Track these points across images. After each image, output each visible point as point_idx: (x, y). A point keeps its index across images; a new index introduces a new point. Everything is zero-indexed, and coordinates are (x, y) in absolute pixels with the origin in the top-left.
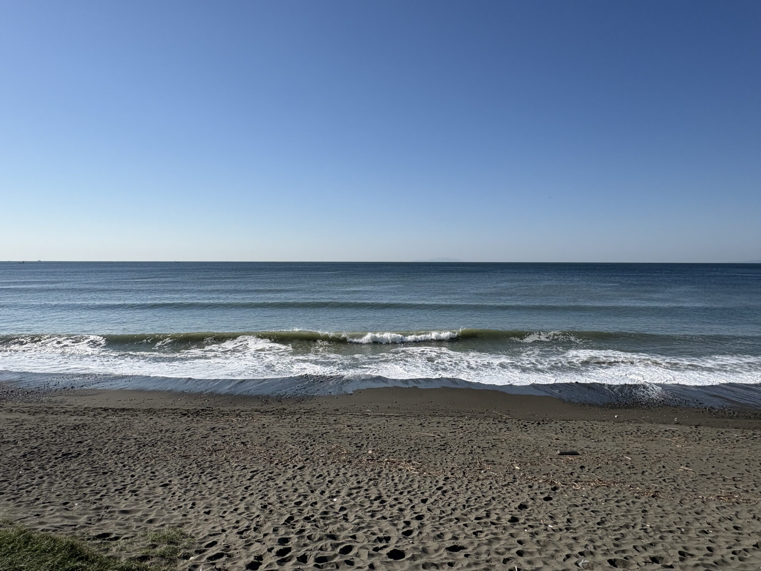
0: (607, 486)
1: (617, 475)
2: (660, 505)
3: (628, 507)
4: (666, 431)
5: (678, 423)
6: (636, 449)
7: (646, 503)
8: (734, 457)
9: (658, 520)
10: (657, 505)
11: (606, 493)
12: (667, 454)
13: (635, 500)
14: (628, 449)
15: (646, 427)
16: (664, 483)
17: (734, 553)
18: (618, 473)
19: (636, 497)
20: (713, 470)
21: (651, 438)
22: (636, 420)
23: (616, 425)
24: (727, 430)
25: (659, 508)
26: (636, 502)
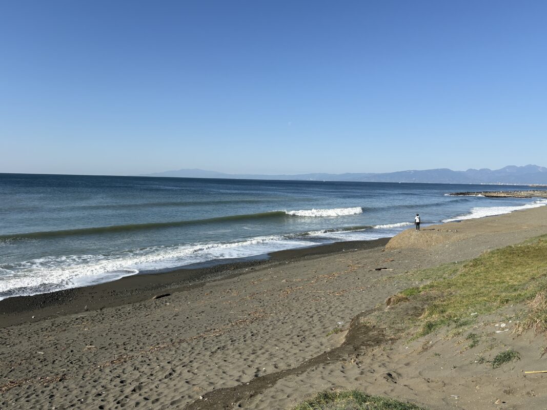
0: (19, 386)
1: (30, 371)
2: (66, 385)
3: (37, 399)
4: (77, 319)
5: (87, 310)
6: (49, 343)
7: (54, 388)
8: (125, 327)
9: (62, 400)
10: (63, 387)
11: (17, 393)
12: (75, 339)
13: (45, 389)
14: (42, 344)
15: (60, 320)
16: (71, 365)
17: (118, 403)
18: (30, 370)
19: (46, 387)
20: (111, 341)
21: (64, 328)
22: (51, 316)
23: (33, 325)
24: (123, 306)
25: (65, 389)
26: (45, 391)
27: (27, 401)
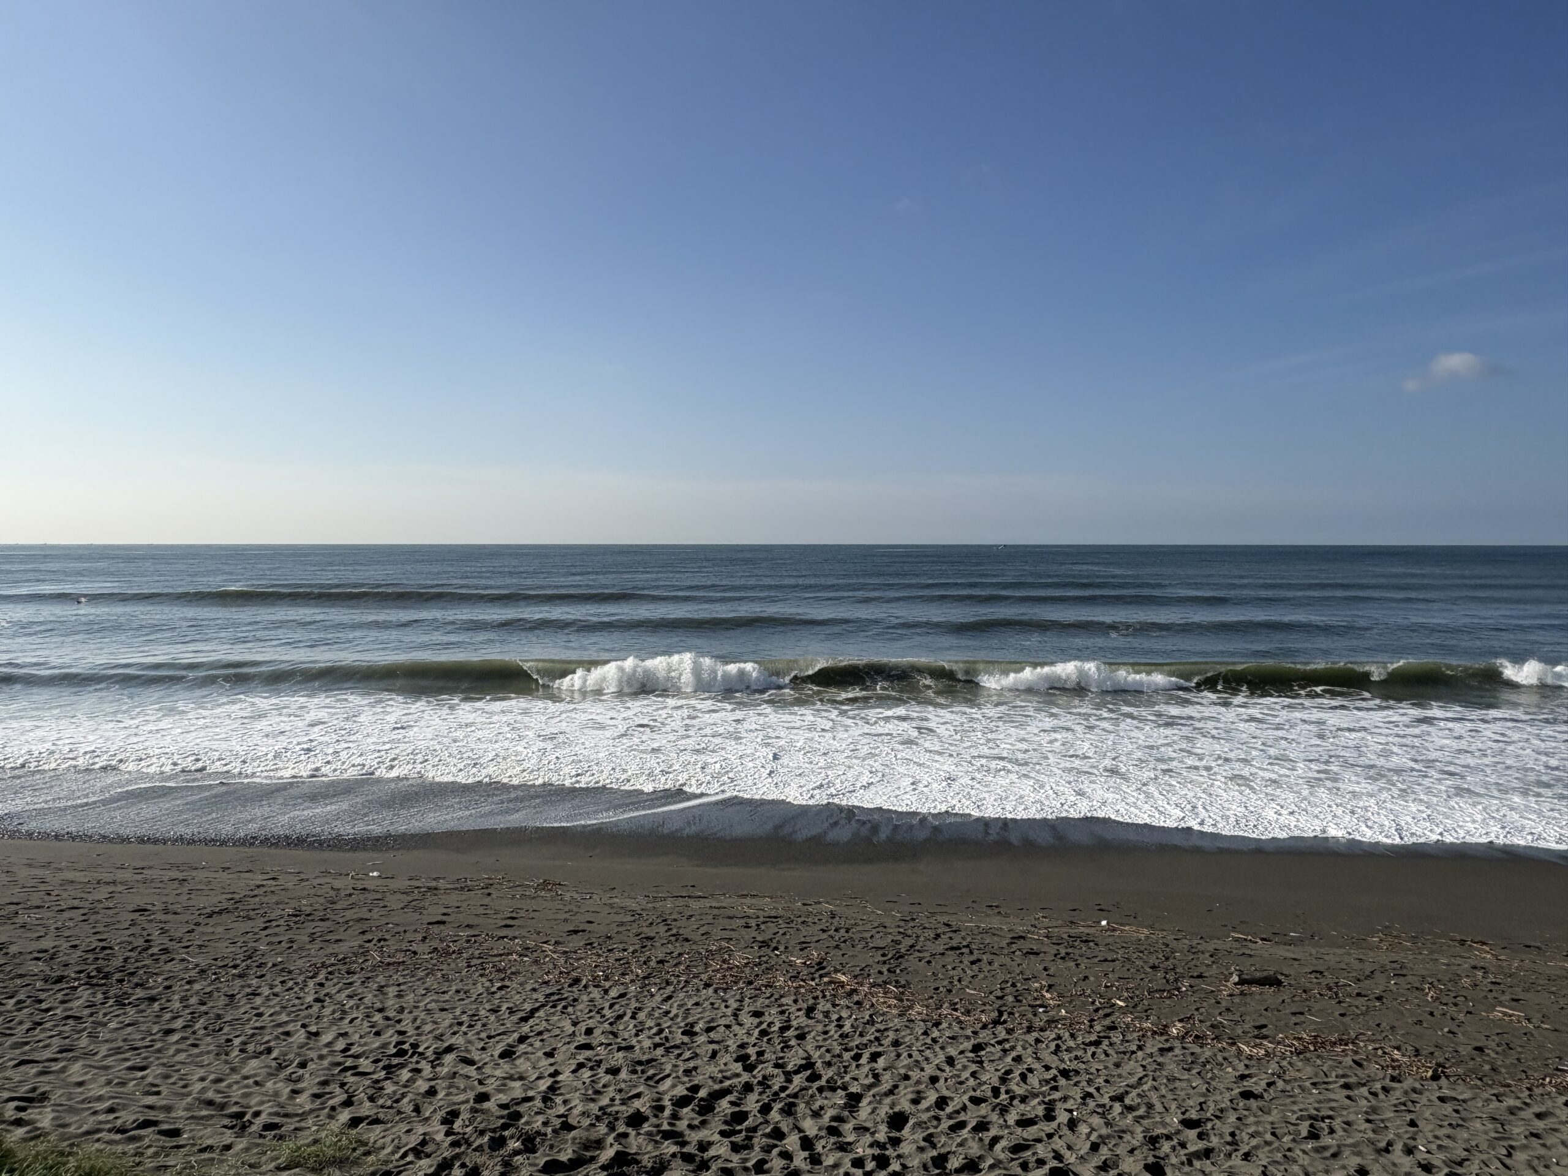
7: (1415, 1090)
26: (1394, 1089)
27: (1349, 1097)
